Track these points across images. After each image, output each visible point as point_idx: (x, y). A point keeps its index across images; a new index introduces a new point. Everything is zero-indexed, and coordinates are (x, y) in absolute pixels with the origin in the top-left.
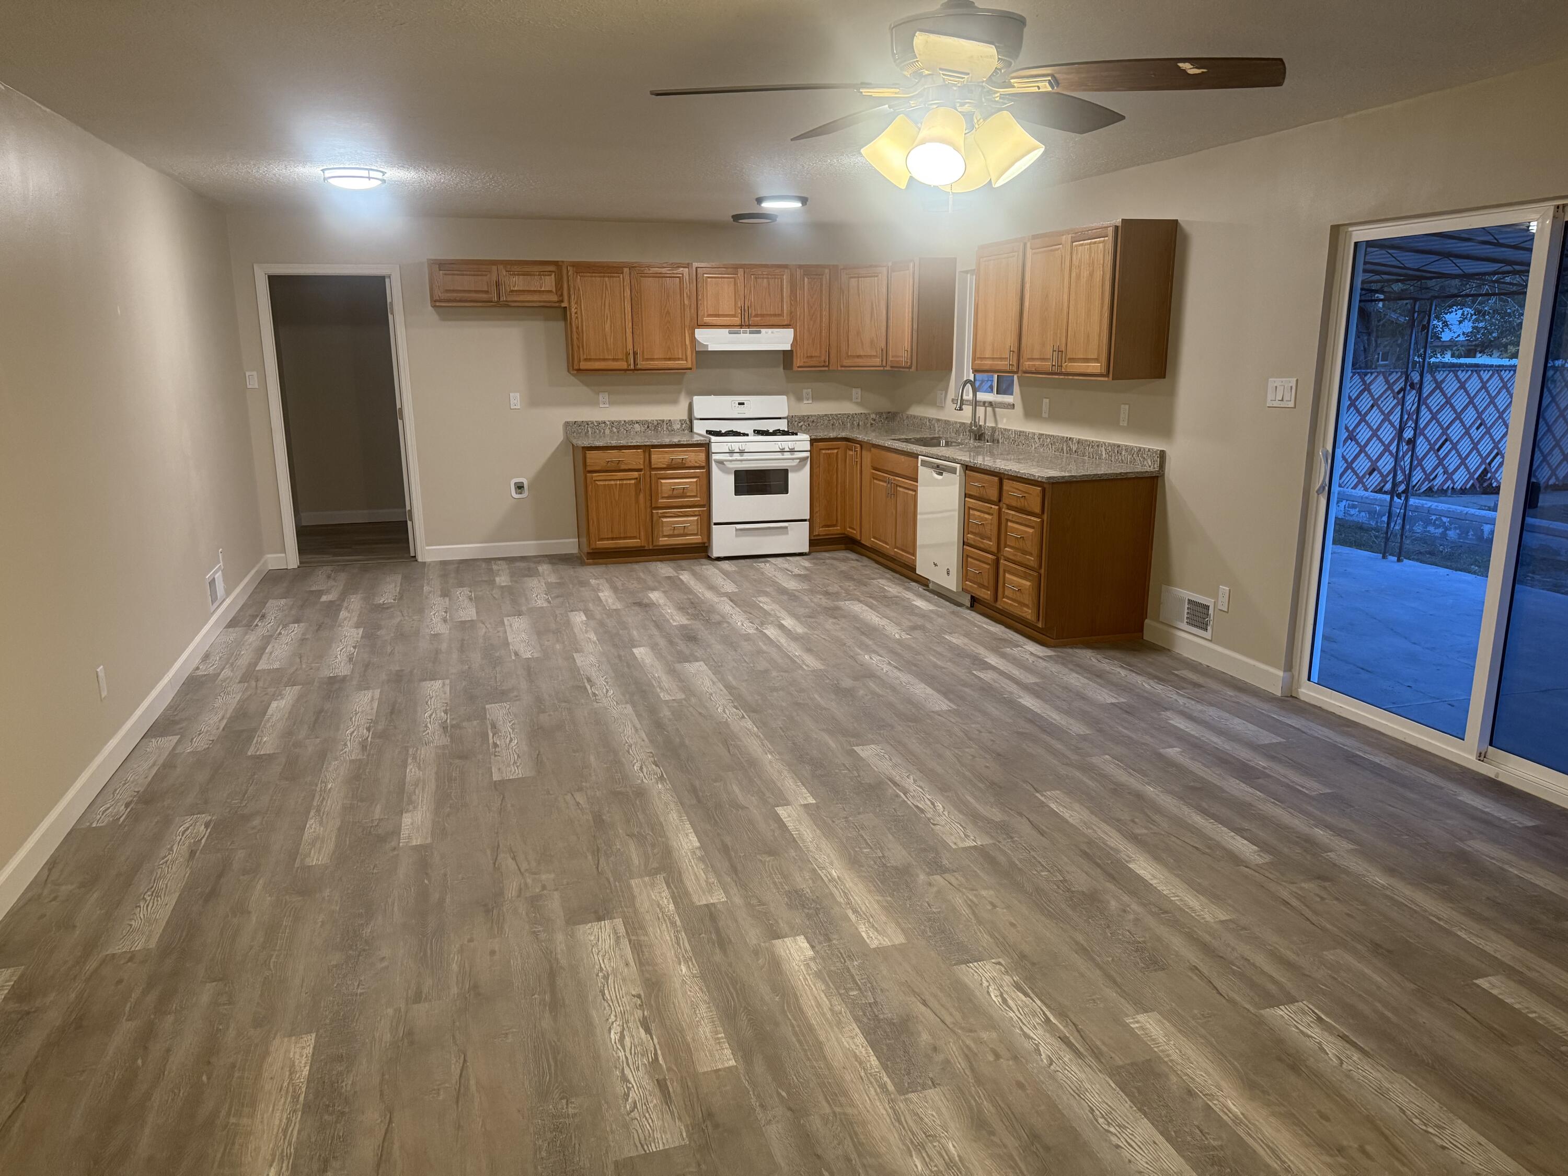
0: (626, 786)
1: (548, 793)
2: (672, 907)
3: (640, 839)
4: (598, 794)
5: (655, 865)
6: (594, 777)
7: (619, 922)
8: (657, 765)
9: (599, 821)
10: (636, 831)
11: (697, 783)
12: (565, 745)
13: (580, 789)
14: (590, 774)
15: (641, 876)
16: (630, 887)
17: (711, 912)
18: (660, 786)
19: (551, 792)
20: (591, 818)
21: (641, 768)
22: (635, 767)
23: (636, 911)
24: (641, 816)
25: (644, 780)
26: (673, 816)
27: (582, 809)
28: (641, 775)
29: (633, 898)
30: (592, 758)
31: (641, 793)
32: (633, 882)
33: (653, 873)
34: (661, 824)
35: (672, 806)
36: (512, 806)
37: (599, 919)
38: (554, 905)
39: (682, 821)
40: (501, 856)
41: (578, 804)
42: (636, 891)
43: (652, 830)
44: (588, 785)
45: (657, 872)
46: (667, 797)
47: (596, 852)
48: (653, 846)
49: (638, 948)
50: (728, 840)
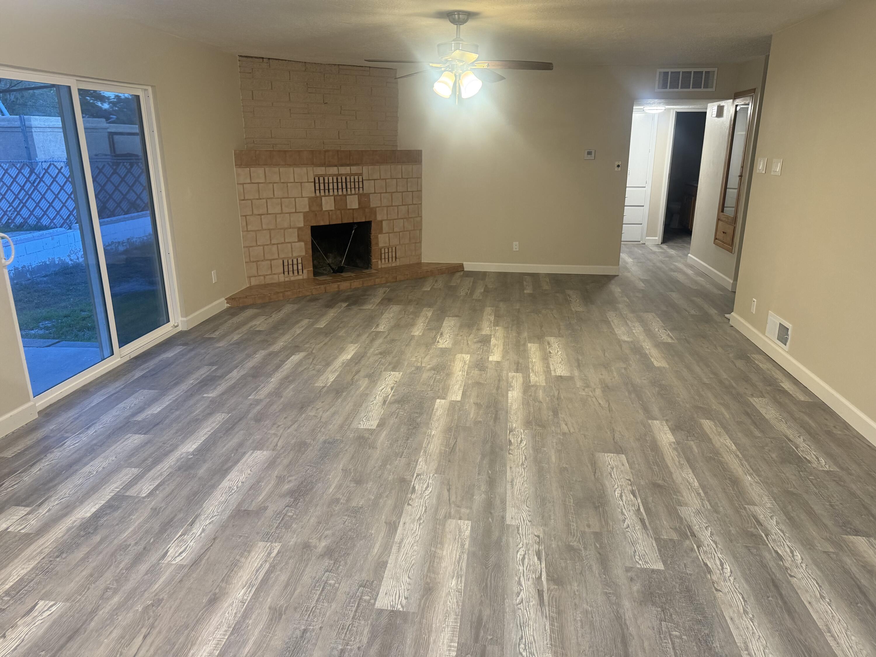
0: (535, 430)
1: (585, 436)
2: (531, 375)
3: (535, 399)
4: (553, 428)
5: (532, 388)
6: (555, 441)
7: (553, 373)
8: (510, 441)
9: (556, 413)
10: (537, 404)
11: (491, 423)
12: (574, 479)
13: (564, 434)
14: (556, 444)
15: (540, 386)
16: (546, 383)
17: (517, 371)
18: (514, 425)
19: (583, 436)
20: (560, 415)
21: (521, 441)
22: (525, 443)
23: (546, 376)
24: (532, 410)
25: (522, 431)
26: (515, 407)
27: (564, 421)
28: (523, 436)
29: (546, 380)
30: (553, 459)
31: (527, 423)
32: (544, 384)
33: (535, 386)
34: (523, 405)
35: (512, 412)
36: (607, 432)
37: (561, 376)
38: (579, 384)
39: (512, 403)
40: (607, 406)
41: (566, 425)
42: (544, 381)
43: (528, 402)
44: (559, 436)
45: (533, 386)
46: (513, 417)
47: (559, 398)
48: (531, 395)
49: (548, 367)
50: (494, 391)
